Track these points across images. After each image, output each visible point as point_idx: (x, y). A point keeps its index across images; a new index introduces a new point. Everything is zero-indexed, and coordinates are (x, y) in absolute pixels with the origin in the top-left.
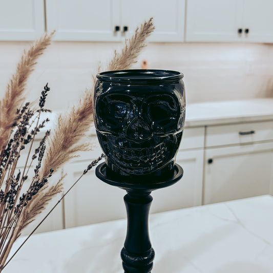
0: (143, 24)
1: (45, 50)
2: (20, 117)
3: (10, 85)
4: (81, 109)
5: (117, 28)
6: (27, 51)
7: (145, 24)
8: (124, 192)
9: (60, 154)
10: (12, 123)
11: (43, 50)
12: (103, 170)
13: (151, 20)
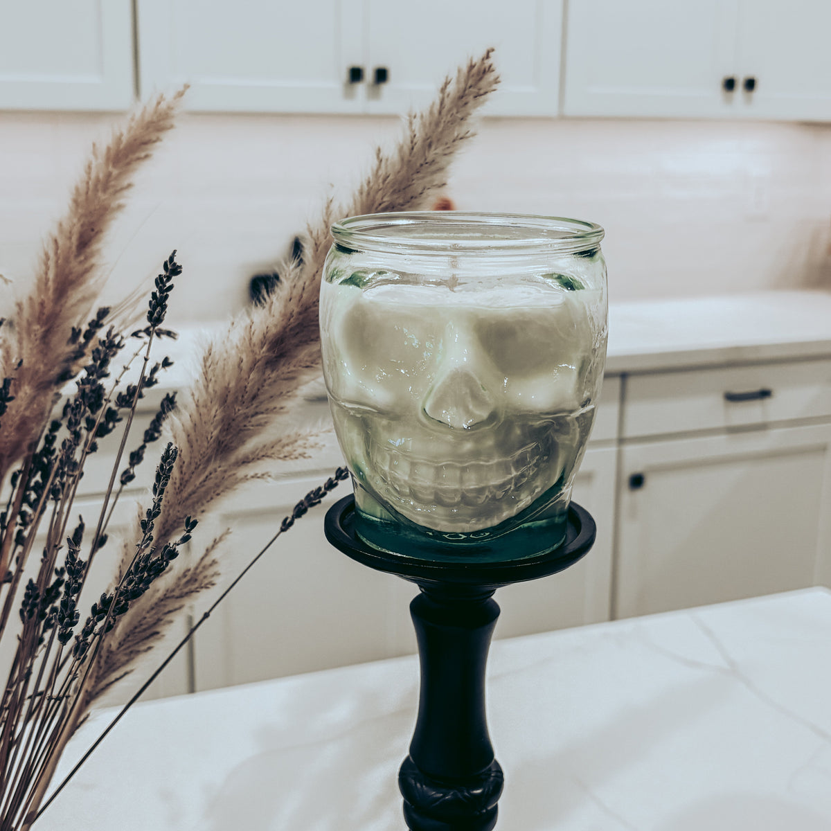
0: (465, 69)
1: (158, 144)
2: (79, 354)
3: (52, 254)
4: (274, 331)
5: (356, 74)
6: (102, 150)
7: (472, 67)
8: (412, 590)
9: (210, 468)
10: (56, 371)
11: (149, 146)
12: (346, 521)
13: (488, 57)
